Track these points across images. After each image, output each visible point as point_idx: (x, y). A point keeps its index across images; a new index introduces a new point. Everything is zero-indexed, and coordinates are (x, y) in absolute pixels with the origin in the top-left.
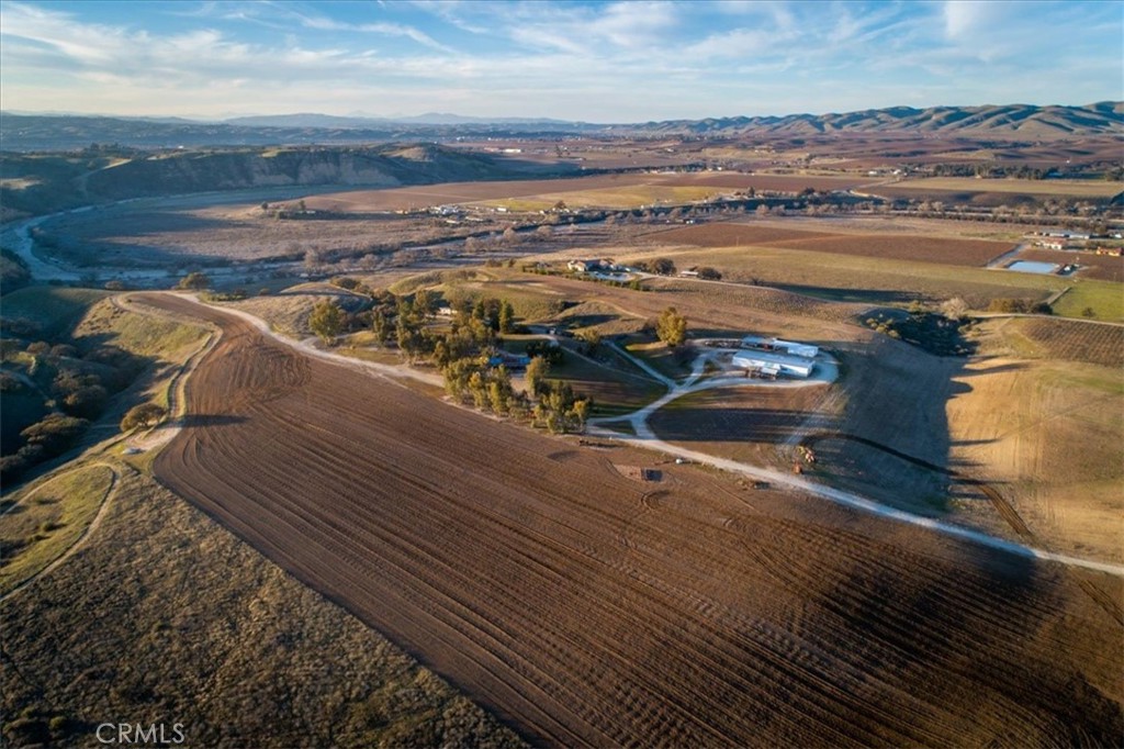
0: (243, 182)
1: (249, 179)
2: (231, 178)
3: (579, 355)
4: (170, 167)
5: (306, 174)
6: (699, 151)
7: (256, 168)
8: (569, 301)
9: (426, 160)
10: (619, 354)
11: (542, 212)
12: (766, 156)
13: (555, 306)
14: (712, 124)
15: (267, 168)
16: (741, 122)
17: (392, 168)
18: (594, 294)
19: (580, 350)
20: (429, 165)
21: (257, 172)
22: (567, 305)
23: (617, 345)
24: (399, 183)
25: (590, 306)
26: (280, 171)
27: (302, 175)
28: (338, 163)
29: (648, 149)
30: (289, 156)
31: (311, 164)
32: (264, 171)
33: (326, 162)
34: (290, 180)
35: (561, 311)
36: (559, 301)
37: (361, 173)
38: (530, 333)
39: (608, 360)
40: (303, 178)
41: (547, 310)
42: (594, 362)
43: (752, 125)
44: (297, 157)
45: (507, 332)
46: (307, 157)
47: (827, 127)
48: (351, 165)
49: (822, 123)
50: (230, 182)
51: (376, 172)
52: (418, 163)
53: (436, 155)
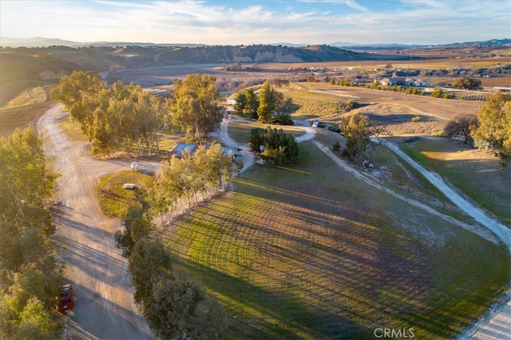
0: (228, 60)
1: (231, 58)
2: (224, 58)
3: (331, 154)
4: (197, 51)
5: (259, 57)
6: (489, 52)
7: (235, 53)
8: (359, 103)
9: (320, 51)
11: (375, 70)
13: (344, 105)
14: (497, 43)
15: (240, 53)
17: (301, 54)
18: (390, 99)
19: (336, 148)
20: (322, 53)
21: (236, 55)
22: (355, 106)
24: (302, 61)
26: (246, 55)
27: (256, 58)
28: (274, 52)
30: (252, 49)
31: (262, 52)
32: (238, 55)
33: (269, 51)
34: (250, 59)
35: (348, 110)
36: (349, 102)
37: (285, 56)
41: (334, 109)
44: (256, 49)
45: (266, 120)
46: (260, 49)
48: (281, 53)
50: (222, 60)
51: (293, 56)
52: (315, 52)
53: (326, 48)
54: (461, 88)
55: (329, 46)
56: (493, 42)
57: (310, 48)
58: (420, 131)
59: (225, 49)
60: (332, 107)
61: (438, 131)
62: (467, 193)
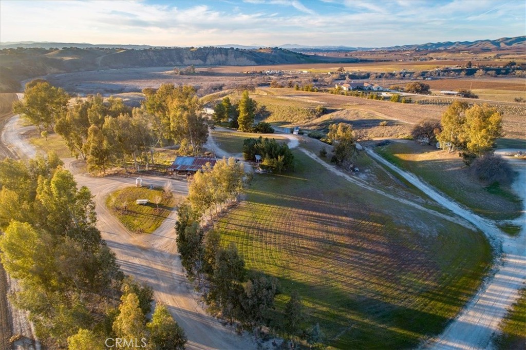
0: (178, 63)
1: (182, 61)
2: (173, 61)
3: (320, 160)
4: (144, 54)
5: (211, 60)
6: (426, 55)
7: (186, 56)
8: (328, 108)
9: (273, 53)
10: (379, 163)
11: (329, 73)
12: (468, 56)
13: (314, 111)
14: (432, 46)
15: (191, 56)
16: (449, 45)
17: (254, 57)
18: (354, 104)
19: (323, 155)
20: (275, 56)
21: (186, 58)
22: (325, 111)
23: (375, 152)
24: (256, 64)
25: (348, 112)
26: (197, 58)
27: (208, 60)
28: (227, 55)
29: (395, 55)
30: (203, 51)
31: (213, 55)
32: (189, 58)
33: (221, 54)
34: (202, 62)
35: (319, 116)
36: (318, 108)
37: (237, 59)
38: (272, 131)
39: (362, 171)
40: (208, 62)
41: (305, 115)
42: (339, 173)
43: (454, 46)
44: (207, 51)
45: (247, 129)
46: (211, 51)
47: (502, 45)
48: (233, 55)
49: (499, 43)
50: (172, 63)
51: (245, 59)
52: (268, 55)
53: (278, 51)
54: (413, 92)
55: (280, 49)
56: (428, 45)
57: (262, 51)
58: (389, 135)
59: (174, 51)
60: (302, 113)
61: (404, 134)
62: (442, 190)
